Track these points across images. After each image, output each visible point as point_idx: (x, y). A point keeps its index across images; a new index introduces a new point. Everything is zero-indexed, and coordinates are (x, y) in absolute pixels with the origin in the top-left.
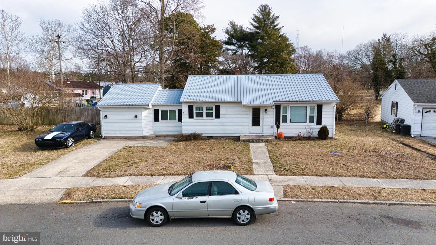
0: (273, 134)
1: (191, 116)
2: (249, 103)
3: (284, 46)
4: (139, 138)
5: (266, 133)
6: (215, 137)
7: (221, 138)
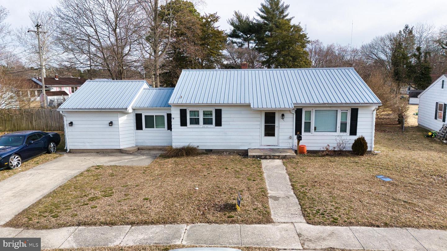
0: (291, 147)
1: (183, 123)
2: (260, 106)
3: (297, 37)
4: (115, 152)
5: (282, 145)
6: (216, 151)
7: (224, 152)
